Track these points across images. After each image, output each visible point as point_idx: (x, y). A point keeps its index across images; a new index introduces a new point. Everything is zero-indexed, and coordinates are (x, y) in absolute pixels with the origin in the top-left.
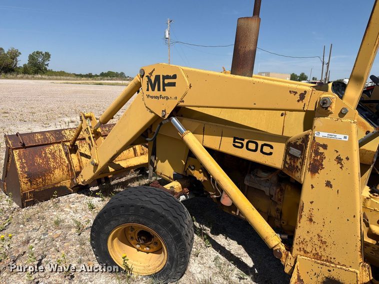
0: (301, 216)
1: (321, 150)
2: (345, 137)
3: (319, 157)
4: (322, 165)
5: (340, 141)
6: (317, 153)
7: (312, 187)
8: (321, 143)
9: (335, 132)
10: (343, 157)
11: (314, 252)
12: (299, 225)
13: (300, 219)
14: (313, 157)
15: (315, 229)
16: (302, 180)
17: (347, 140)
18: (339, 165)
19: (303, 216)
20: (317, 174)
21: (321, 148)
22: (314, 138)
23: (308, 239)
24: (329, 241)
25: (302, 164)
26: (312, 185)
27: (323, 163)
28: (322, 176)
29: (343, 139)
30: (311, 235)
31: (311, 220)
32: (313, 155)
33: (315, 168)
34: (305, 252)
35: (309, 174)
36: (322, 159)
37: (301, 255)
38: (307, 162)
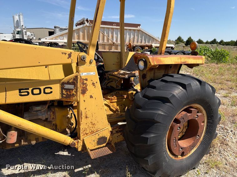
0: (82, 118)
1: (85, 82)
2: (94, 73)
3: (85, 85)
4: (87, 89)
5: (92, 75)
6: (83, 84)
7: (84, 101)
8: (85, 78)
9: (89, 72)
10: (95, 82)
11: (91, 131)
12: (81, 123)
13: (81, 120)
14: (82, 87)
15: (89, 120)
16: (79, 100)
17: (95, 74)
18: (94, 87)
19: (83, 117)
20: (85, 94)
21: (85, 81)
22: (81, 76)
23: (86, 127)
24: (95, 122)
25: (76, 92)
26: (84, 100)
27: (87, 88)
28: (88, 94)
29: (93, 74)
30: (88, 124)
31: (87, 117)
32: (82, 85)
33: (84, 92)
34: (87, 134)
35: (81, 95)
36: (86, 86)
37: (85, 137)
38: (80, 90)
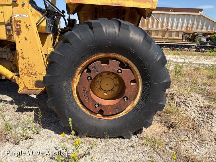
0: (19, 57)
1: (19, 23)
2: (27, 16)
3: (19, 27)
4: (21, 31)
5: (25, 18)
6: (17, 25)
7: (20, 42)
8: (18, 20)
9: (22, 14)
10: (28, 25)
11: (28, 72)
12: (19, 62)
13: (19, 59)
14: (16, 28)
15: (26, 61)
16: (15, 40)
17: (27, 17)
18: (28, 29)
19: (20, 57)
20: (20, 35)
21: (18, 22)
22: (14, 18)
23: (24, 67)
24: (32, 65)
26: (19, 41)
27: (21, 29)
28: (22, 35)
29: (26, 17)
30: (25, 65)
31: (23, 58)
32: (16, 26)
33: (18, 33)
34: (25, 74)
35: (16, 36)
36: (20, 27)
37: (24, 76)
38: (14, 30)
